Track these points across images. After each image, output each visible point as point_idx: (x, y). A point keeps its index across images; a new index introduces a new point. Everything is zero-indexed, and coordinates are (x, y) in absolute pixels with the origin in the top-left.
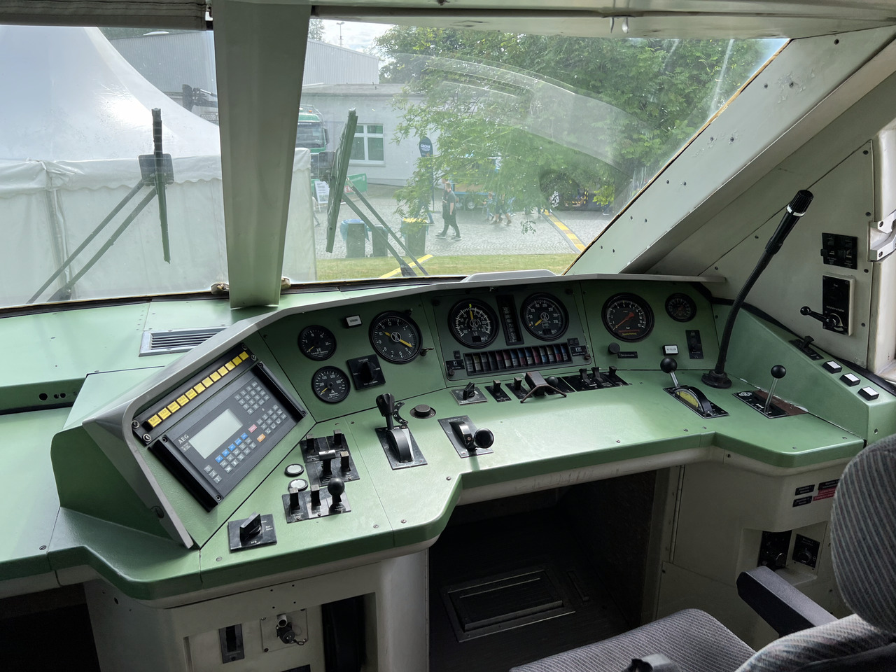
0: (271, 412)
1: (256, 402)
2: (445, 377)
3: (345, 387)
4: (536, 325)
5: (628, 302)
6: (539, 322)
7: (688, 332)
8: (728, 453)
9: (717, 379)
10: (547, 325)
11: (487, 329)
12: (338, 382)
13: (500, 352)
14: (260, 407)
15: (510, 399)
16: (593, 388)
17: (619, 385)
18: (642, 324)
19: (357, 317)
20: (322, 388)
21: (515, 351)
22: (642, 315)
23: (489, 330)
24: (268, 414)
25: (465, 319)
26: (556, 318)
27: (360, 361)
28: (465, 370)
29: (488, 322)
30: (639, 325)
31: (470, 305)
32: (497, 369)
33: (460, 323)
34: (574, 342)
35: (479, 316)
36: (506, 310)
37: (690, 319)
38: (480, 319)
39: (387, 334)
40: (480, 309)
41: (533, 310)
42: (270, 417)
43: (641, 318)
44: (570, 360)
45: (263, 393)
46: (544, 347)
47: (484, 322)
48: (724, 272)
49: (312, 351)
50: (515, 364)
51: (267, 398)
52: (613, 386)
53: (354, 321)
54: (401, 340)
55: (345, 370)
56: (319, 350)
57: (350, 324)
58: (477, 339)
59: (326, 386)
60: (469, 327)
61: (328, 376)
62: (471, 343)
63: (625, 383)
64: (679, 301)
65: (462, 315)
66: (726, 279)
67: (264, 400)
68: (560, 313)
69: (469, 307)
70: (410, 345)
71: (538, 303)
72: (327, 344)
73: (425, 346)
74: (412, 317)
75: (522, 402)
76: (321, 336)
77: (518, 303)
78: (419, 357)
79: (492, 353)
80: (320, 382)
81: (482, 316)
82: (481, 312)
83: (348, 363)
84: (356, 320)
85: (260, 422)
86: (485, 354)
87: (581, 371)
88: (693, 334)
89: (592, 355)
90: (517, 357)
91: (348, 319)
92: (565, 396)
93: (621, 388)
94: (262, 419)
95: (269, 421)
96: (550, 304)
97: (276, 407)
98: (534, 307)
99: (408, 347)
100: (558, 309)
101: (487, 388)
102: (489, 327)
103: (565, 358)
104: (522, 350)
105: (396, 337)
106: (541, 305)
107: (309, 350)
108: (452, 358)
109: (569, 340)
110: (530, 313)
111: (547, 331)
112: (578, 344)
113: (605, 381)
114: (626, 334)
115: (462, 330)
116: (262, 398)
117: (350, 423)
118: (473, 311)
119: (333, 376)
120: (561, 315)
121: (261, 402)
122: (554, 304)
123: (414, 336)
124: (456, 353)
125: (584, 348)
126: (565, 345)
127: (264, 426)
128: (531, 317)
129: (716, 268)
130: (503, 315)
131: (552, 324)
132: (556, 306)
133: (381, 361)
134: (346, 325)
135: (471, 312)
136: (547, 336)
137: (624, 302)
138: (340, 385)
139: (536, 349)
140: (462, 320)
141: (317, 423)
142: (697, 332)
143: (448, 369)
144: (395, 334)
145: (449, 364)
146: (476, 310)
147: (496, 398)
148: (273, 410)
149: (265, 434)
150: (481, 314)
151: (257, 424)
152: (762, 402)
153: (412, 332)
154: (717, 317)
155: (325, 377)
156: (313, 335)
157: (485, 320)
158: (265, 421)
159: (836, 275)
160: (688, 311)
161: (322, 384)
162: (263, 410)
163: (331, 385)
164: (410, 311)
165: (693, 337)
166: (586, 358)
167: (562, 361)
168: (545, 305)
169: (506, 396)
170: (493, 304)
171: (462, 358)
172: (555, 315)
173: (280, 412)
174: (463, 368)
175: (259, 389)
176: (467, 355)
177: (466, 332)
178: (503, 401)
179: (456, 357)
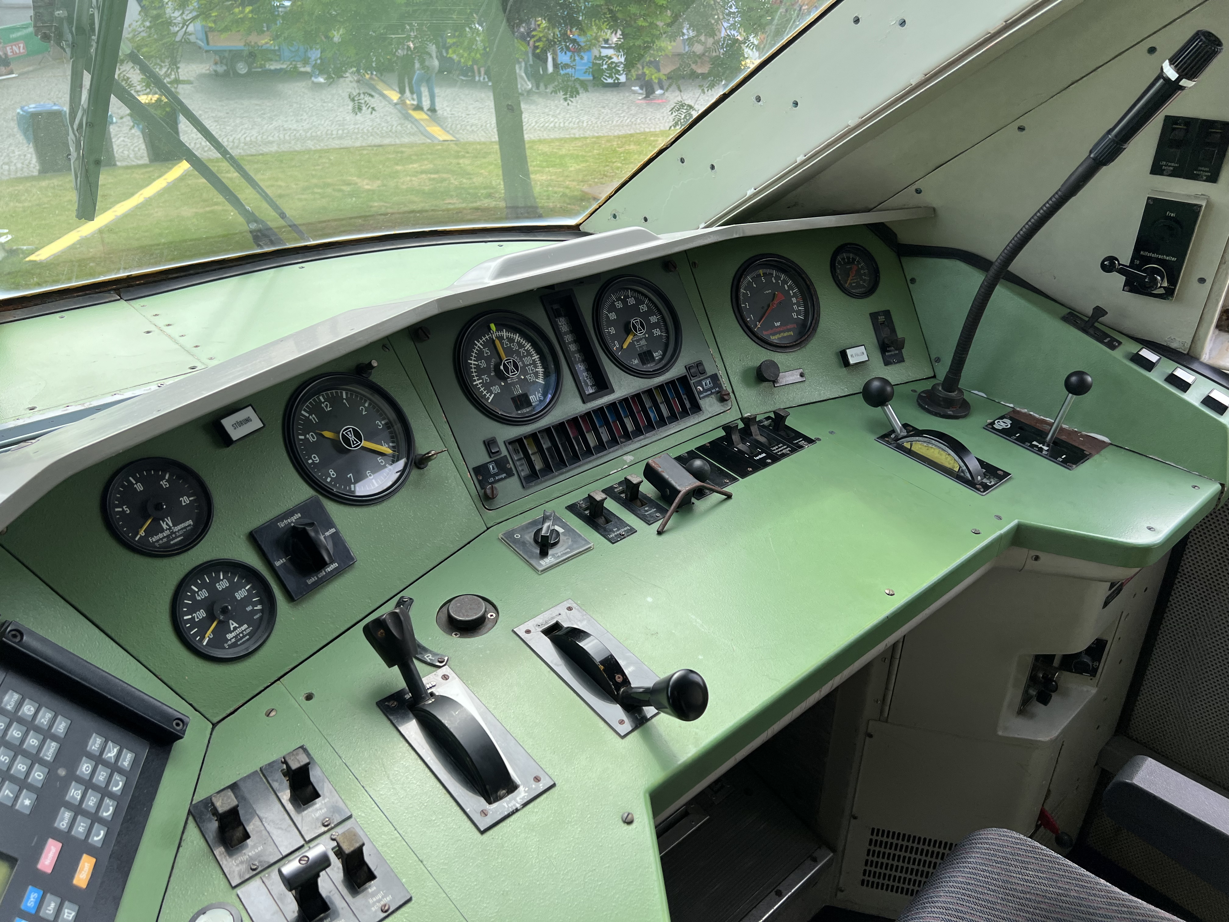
0: (85, 768)
1: (35, 759)
2: (480, 505)
3: (260, 602)
4: (625, 347)
5: (768, 271)
6: (630, 339)
7: (874, 316)
8: (1034, 553)
9: (949, 403)
10: (643, 342)
11: (536, 374)
12: (240, 594)
13: (574, 421)
14: (51, 767)
15: (632, 531)
16: (763, 464)
17: (801, 447)
18: (797, 311)
19: (248, 412)
20: (203, 626)
21: (600, 411)
22: (795, 295)
23: (541, 375)
24: (80, 780)
25: (488, 360)
26: (656, 325)
27: (281, 525)
28: (516, 477)
29: (536, 357)
30: (795, 315)
31: (493, 326)
32: (575, 458)
33: (481, 372)
34: (697, 368)
35: (515, 347)
36: (563, 325)
37: (870, 292)
38: (518, 353)
39: (327, 434)
40: (515, 330)
41: (613, 316)
42: (88, 785)
43: (794, 300)
44: (696, 408)
45: (44, 717)
46: (649, 392)
47: (527, 360)
48: (930, 198)
49: (150, 532)
50: (605, 437)
51: (61, 727)
52: (793, 451)
53: (241, 423)
54: (365, 443)
55: (252, 559)
56: (166, 523)
57: (235, 434)
58: (522, 401)
59: (211, 617)
60: (500, 376)
61: (211, 588)
62: (514, 414)
63: (810, 441)
64: (848, 258)
65: (480, 352)
66: (934, 209)
67: (54, 738)
68: (660, 313)
69: (490, 329)
70: (385, 449)
71: (619, 299)
72: (185, 500)
73: (422, 447)
74: (375, 378)
75: (660, 533)
76: (164, 484)
77: (585, 305)
78: (415, 473)
79: (561, 427)
80: (192, 610)
81: (521, 346)
82: (517, 337)
83: (253, 538)
84: (248, 420)
85: (63, 820)
86: (547, 431)
87: (726, 428)
88: (881, 318)
89: (730, 390)
90: (607, 423)
91: (227, 423)
92: (729, 496)
93: (807, 452)
94: (69, 806)
95: (91, 802)
96: (642, 298)
97: (95, 743)
98: (612, 308)
99: (382, 454)
100: (656, 306)
101: (572, 508)
102: (540, 370)
103: (688, 405)
104: (612, 406)
105: (352, 437)
106: (624, 302)
107: (142, 533)
108: (481, 457)
109: (688, 368)
110: (610, 323)
111: (646, 356)
112: (703, 372)
113: (772, 442)
114: (776, 337)
115: (487, 386)
116: (47, 734)
117: (302, 698)
118: (500, 338)
119: (223, 585)
120: (663, 318)
121: (50, 751)
122: (646, 296)
123: (389, 425)
124: (489, 444)
125: (715, 378)
126: (683, 380)
127: (81, 828)
128: (612, 331)
129: (918, 191)
130: (559, 336)
131: (651, 339)
132: (650, 300)
133: (332, 509)
134: (224, 439)
135: (497, 342)
136: (650, 367)
137: (761, 272)
138: (246, 600)
139: (637, 397)
140: (483, 364)
141: (214, 725)
142: (887, 314)
143: (482, 484)
144: (348, 430)
145: (480, 472)
146: (505, 334)
147: (603, 531)
148: (90, 756)
149: (92, 851)
150: (518, 343)
151: (58, 835)
152: (1041, 435)
153: (382, 415)
154: (913, 281)
155: (203, 594)
156: (139, 487)
157: (529, 354)
158: (78, 810)
159: (1177, 195)
160: (865, 274)
161: (201, 614)
162: (62, 772)
163: (224, 611)
164: (370, 366)
165: (882, 324)
166: (723, 398)
167: (685, 413)
168: (631, 301)
169: (622, 523)
170: (540, 317)
171: (504, 452)
172: (654, 319)
173: (111, 753)
174: (510, 474)
175: (28, 709)
176: (512, 442)
177: (496, 389)
178: (622, 537)
179: (490, 453)
